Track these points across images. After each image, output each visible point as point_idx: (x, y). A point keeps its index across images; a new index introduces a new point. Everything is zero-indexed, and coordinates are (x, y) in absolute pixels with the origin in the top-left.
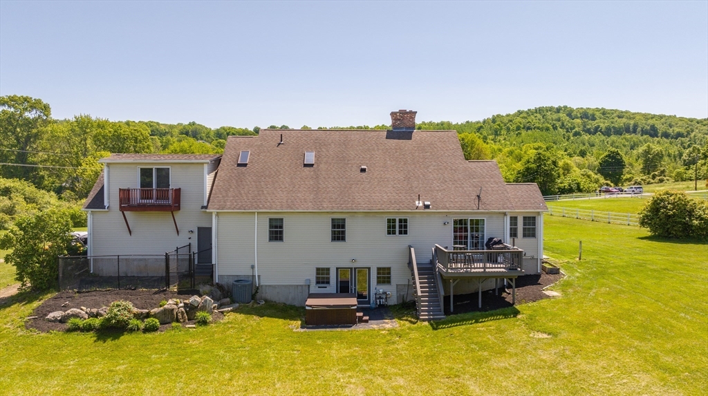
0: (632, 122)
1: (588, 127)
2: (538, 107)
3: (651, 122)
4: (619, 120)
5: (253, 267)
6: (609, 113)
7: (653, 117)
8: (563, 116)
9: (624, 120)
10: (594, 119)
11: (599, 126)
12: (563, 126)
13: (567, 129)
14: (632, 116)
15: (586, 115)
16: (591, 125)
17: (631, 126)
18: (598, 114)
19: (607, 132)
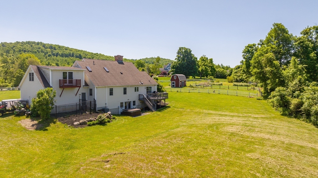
0: (72, 52)
1: (54, 53)
2: (27, 41)
3: (79, 53)
4: (66, 51)
5: (106, 104)
6: (61, 48)
7: (79, 51)
8: (41, 47)
9: (68, 51)
10: (55, 49)
11: (58, 53)
12: (42, 52)
13: (45, 53)
14: (71, 50)
15: (51, 47)
16: (55, 52)
17: (71, 54)
18: (56, 48)
19: (62, 55)
